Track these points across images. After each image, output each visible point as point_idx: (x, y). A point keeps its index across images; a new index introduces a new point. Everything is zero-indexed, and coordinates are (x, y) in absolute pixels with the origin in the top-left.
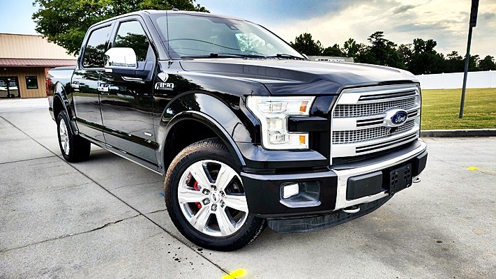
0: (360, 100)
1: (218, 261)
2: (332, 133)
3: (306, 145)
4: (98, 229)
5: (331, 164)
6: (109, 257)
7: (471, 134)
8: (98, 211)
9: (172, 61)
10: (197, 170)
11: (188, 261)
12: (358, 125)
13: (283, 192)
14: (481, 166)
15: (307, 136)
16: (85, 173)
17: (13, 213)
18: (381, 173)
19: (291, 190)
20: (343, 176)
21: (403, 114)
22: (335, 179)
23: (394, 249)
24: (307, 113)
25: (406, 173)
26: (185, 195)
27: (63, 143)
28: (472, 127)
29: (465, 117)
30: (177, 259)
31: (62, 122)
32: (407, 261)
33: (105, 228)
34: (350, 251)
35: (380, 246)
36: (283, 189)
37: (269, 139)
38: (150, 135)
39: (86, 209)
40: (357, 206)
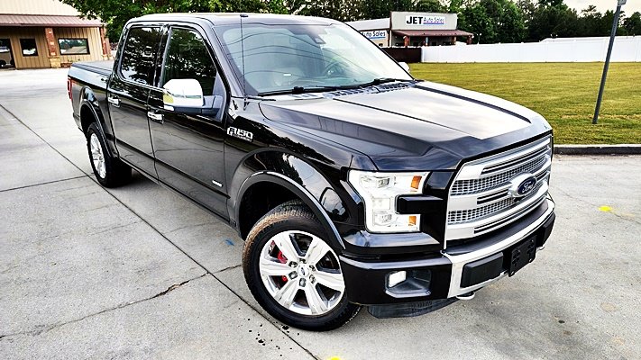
0: (483, 173)
1: (309, 345)
2: (447, 214)
3: (417, 227)
4: (161, 294)
5: (445, 248)
6: (182, 338)
7: (607, 151)
8: (156, 267)
9: (248, 100)
10: (283, 240)
11: (274, 344)
12: (478, 203)
13: (388, 281)
14: (616, 206)
15: (418, 216)
16: (128, 205)
17: (55, 268)
18: (502, 254)
19: (397, 278)
20: (458, 261)
21: (531, 181)
22: (449, 266)
23: (509, 331)
24: (420, 191)
25: (529, 247)
26: (268, 268)
27: (96, 163)
28: (609, 141)
29: (600, 121)
30: (261, 341)
31: (94, 137)
32: (524, 348)
33: (170, 293)
34: (460, 333)
35: (493, 326)
36: (388, 277)
37: (373, 220)
38: (220, 185)
39: (142, 263)
40: (472, 293)
